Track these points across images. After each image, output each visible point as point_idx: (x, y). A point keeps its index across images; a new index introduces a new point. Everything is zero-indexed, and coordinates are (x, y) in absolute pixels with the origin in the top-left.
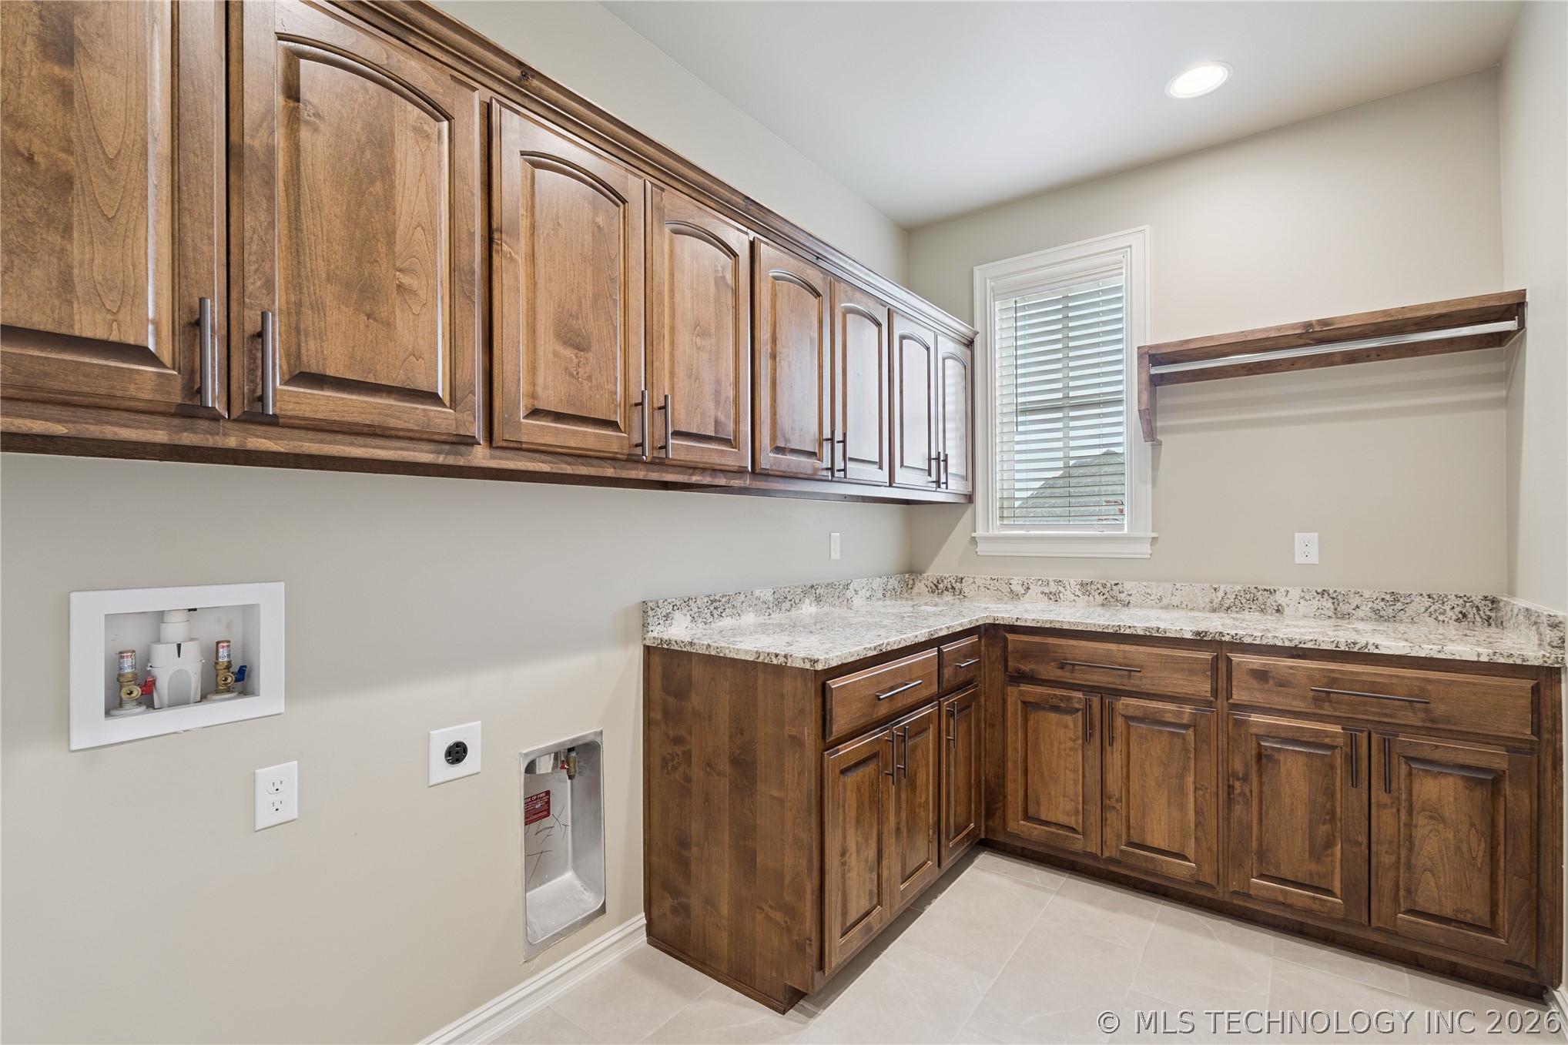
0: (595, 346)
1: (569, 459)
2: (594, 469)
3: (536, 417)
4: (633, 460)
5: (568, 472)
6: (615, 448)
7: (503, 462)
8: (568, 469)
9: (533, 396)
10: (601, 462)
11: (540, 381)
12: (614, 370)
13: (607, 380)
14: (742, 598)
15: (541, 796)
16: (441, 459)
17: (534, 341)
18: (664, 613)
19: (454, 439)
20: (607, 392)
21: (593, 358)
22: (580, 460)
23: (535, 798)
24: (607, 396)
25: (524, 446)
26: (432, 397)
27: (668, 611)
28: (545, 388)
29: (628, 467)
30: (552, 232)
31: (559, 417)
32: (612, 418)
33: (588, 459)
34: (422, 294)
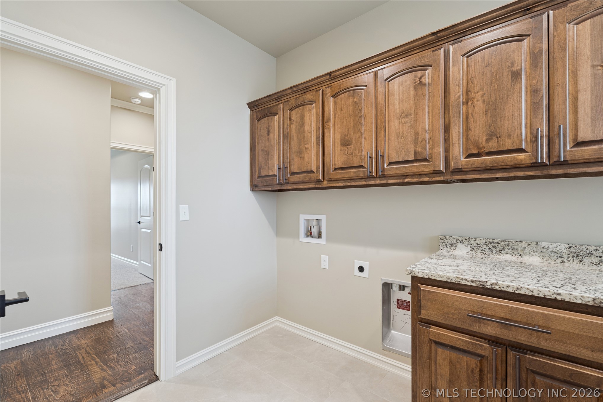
0: (354, 142)
1: (349, 181)
2: (358, 183)
3: (336, 170)
4: (372, 177)
5: (349, 185)
6: (362, 175)
7: (330, 185)
8: (349, 184)
9: (335, 165)
10: (360, 180)
11: (336, 160)
12: (361, 148)
13: (358, 152)
14: (524, 244)
15: (406, 302)
16: (316, 186)
17: (335, 149)
18: (450, 242)
19: (316, 181)
20: (358, 156)
21: (353, 147)
22: (352, 181)
23: (403, 301)
24: (358, 158)
25: (332, 179)
26: (312, 172)
27: (453, 242)
28: (338, 161)
29: (371, 180)
30: (340, 114)
31: (342, 169)
32: (361, 164)
33: (355, 180)
34: (309, 148)
